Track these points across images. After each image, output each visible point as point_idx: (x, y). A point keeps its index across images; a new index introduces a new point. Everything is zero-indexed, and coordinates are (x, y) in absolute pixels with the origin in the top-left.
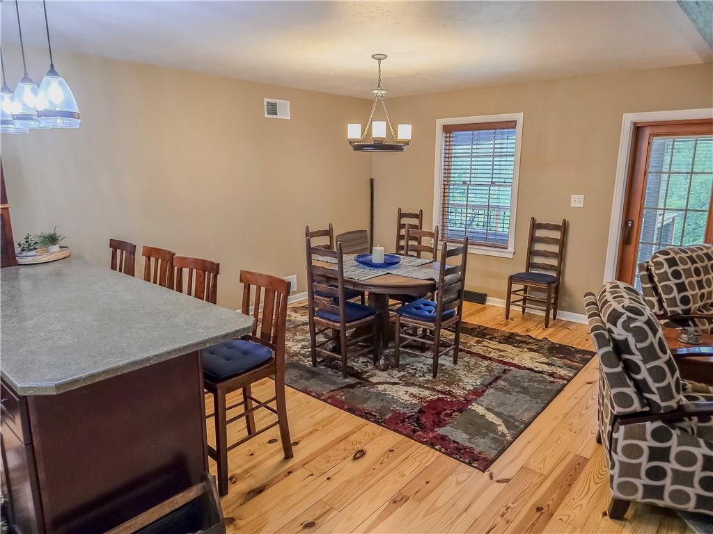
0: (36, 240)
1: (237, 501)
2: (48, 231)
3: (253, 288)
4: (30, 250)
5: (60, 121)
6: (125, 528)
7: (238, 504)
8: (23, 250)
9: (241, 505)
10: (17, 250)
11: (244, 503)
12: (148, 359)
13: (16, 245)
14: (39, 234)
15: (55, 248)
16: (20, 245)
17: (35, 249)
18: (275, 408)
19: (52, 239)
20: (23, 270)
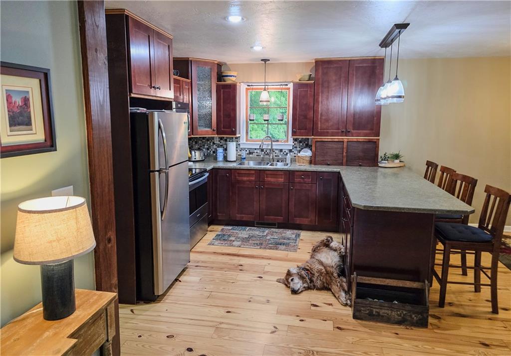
0: (390, 156)
1: (447, 313)
2: (396, 152)
3: (492, 197)
4: (385, 160)
5: (395, 100)
6: (380, 280)
7: (447, 314)
8: (382, 160)
9: (448, 315)
10: (380, 160)
11: (451, 316)
12: (404, 209)
13: (379, 157)
14: (391, 153)
15: (397, 161)
16: (381, 157)
17: (387, 160)
18: (490, 276)
19: (397, 157)
20: (380, 169)
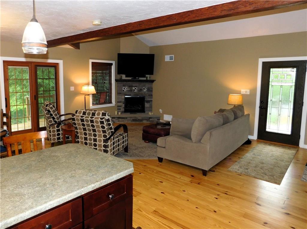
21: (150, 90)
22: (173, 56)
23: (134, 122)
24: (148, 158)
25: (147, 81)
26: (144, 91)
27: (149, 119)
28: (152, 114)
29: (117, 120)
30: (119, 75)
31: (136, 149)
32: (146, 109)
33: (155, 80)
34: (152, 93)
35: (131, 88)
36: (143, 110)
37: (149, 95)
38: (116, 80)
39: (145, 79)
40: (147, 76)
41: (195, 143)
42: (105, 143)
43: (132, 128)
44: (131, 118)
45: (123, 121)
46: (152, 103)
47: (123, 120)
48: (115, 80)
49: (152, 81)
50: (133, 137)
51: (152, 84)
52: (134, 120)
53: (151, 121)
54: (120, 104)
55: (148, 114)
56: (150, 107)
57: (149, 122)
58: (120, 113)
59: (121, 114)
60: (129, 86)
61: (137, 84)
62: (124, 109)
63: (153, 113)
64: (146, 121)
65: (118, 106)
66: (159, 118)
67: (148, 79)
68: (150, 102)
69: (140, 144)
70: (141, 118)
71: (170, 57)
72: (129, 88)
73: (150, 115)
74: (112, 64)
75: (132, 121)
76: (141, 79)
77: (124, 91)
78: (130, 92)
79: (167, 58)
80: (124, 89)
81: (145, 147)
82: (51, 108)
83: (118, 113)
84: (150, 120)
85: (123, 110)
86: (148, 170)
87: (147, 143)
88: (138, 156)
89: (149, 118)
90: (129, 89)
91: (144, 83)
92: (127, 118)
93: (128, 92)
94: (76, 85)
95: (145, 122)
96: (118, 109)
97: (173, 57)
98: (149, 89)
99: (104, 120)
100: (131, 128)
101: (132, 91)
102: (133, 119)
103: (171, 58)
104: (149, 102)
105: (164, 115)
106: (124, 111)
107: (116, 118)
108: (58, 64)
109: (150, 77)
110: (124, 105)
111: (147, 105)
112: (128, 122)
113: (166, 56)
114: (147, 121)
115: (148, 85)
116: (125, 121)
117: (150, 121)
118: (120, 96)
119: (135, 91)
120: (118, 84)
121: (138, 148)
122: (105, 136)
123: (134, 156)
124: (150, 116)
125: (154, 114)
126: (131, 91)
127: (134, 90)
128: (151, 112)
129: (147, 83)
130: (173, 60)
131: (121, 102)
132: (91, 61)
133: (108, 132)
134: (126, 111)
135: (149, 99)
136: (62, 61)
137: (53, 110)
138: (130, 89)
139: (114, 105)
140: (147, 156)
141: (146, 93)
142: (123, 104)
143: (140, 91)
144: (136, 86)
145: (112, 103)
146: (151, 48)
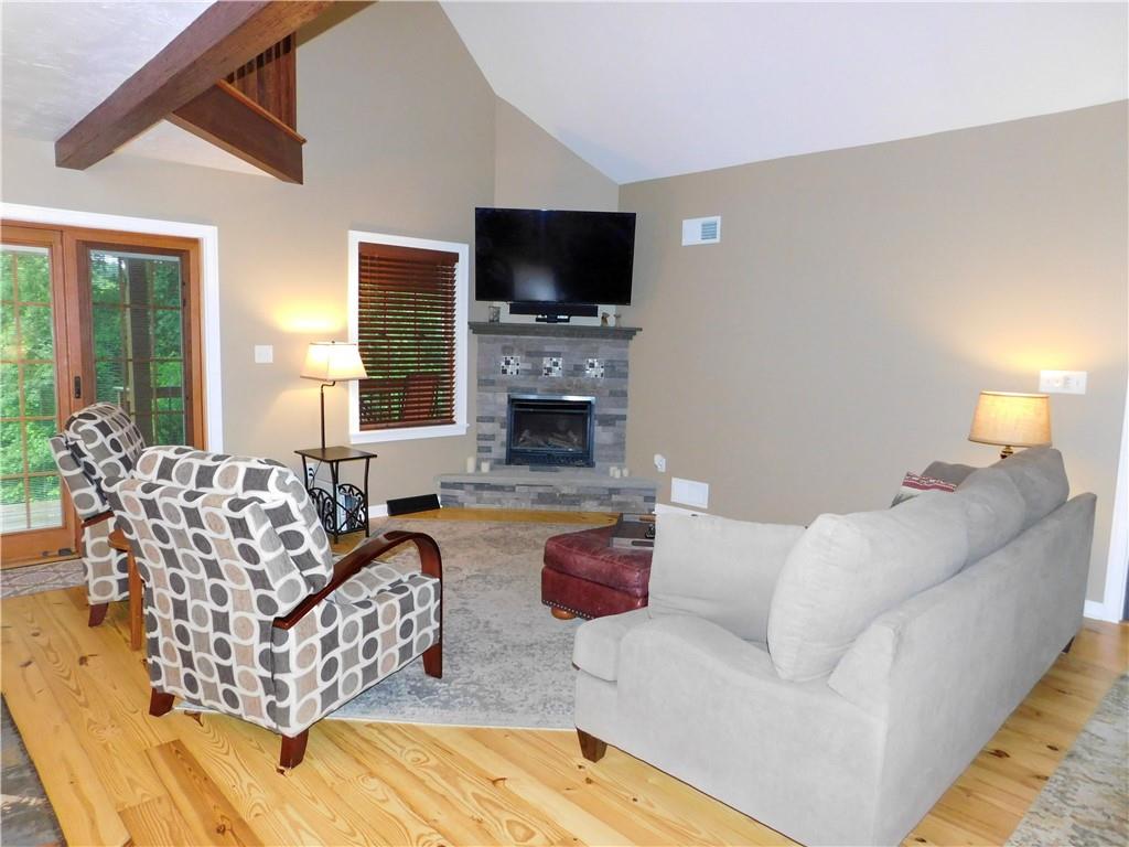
21: (616, 370)
22: (718, 219)
23: (543, 508)
24: (537, 718)
25: (604, 332)
26: (594, 373)
27: (610, 494)
28: (622, 475)
29: (471, 494)
30: (488, 303)
31: (494, 654)
32: (596, 453)
33: (641, 330)
34: (626, 383)
35: (536, 359)
36: (584, 458)
37: (613, 394)
38: (475, 328)
39: (595, 322)
40: (602, 308)
41: (791, 682)
42: (267, 645)
43: (526, 534)
44: (533, 490)
45: (499, 501)
46: (624, 427)
47: (498, 494)
48: (469, 323)
49: (628, 334)
50: (509, 582)
51: (627, 346)
52: (542, 498)
53: (619, 504)
54: (487, 428)
55: (607, 472)
56: (615, 444)
57: (609, 510)
58: (485, 467)
59: (491, 469)
60: (529, 354)
61: (559, 343)
62: (504, 450)
63: (626, 472)
64: (595, 503)
65: (481, 437)
66: (650, 494)
67: (611, 322)
68: (617, 422)
69: (529, 626)
70: (574, 492)
71: (703, 225)
72: (525, 362)
73: (613, 478)
74: (454, 257)
75: (533, 502)
76: (577, 321)
77: (504, 372)
78: (531, 377)
79: (691, 232)
80: (508, 363)
81: (543, 648)
82: (88, 436)
83: (478, 468)
84: (615, 498)
85: (500, 451)
86: (506, 817)
87: (562, 618)
88: (485, 707)
89: (607, 493)
90: (528, 366)
91: (595, 342)
92: (513, 489)
93: (522, 377)
94: (280, 340)
95: (590, 507)
96: (480, 449)
97: (719, 226)
98: (613, 367)
99: (245, 513)
100: (521, 533)
101: (541, 374)
102: (539, 494)
103: (708, 231)
104: (614, 425)
105: (674, 480)
106: (504, 456)
107: (467, 487)
108: (195, 242)
109: (617, 317)
110: (504, 431)
111: (601, 435)
112: (519, 507)
113: (685, 222)
114: (601, 505)
115: (608, 349)
116: (504, 501)
117: (612, 505)
118: (490, 395)
119: (553, 375)
120: (480, 341)
121: (505, 648)
122: (267, 604)
123: (464, 704)
124: (611, 484)
125: (630, 473)
126: (536, 372)
127: (550, 370)
128: (620, 468)
129: (604, 340)
130: (717, 240)
131: (492, 420)
132: (356, 238)
133: (282, 582)
134: (514, 457)
135: (614, 411)
136: (214, 229)
137: (97, 443)
138: (533, 364)
139: (464, 432)
140: (532, 707)
141: (599, 385)
142: (502, 427)
143: (573, 375)
144: (558, 355)
145: (454, 423)
146: (626, 190)
